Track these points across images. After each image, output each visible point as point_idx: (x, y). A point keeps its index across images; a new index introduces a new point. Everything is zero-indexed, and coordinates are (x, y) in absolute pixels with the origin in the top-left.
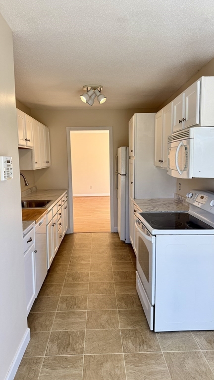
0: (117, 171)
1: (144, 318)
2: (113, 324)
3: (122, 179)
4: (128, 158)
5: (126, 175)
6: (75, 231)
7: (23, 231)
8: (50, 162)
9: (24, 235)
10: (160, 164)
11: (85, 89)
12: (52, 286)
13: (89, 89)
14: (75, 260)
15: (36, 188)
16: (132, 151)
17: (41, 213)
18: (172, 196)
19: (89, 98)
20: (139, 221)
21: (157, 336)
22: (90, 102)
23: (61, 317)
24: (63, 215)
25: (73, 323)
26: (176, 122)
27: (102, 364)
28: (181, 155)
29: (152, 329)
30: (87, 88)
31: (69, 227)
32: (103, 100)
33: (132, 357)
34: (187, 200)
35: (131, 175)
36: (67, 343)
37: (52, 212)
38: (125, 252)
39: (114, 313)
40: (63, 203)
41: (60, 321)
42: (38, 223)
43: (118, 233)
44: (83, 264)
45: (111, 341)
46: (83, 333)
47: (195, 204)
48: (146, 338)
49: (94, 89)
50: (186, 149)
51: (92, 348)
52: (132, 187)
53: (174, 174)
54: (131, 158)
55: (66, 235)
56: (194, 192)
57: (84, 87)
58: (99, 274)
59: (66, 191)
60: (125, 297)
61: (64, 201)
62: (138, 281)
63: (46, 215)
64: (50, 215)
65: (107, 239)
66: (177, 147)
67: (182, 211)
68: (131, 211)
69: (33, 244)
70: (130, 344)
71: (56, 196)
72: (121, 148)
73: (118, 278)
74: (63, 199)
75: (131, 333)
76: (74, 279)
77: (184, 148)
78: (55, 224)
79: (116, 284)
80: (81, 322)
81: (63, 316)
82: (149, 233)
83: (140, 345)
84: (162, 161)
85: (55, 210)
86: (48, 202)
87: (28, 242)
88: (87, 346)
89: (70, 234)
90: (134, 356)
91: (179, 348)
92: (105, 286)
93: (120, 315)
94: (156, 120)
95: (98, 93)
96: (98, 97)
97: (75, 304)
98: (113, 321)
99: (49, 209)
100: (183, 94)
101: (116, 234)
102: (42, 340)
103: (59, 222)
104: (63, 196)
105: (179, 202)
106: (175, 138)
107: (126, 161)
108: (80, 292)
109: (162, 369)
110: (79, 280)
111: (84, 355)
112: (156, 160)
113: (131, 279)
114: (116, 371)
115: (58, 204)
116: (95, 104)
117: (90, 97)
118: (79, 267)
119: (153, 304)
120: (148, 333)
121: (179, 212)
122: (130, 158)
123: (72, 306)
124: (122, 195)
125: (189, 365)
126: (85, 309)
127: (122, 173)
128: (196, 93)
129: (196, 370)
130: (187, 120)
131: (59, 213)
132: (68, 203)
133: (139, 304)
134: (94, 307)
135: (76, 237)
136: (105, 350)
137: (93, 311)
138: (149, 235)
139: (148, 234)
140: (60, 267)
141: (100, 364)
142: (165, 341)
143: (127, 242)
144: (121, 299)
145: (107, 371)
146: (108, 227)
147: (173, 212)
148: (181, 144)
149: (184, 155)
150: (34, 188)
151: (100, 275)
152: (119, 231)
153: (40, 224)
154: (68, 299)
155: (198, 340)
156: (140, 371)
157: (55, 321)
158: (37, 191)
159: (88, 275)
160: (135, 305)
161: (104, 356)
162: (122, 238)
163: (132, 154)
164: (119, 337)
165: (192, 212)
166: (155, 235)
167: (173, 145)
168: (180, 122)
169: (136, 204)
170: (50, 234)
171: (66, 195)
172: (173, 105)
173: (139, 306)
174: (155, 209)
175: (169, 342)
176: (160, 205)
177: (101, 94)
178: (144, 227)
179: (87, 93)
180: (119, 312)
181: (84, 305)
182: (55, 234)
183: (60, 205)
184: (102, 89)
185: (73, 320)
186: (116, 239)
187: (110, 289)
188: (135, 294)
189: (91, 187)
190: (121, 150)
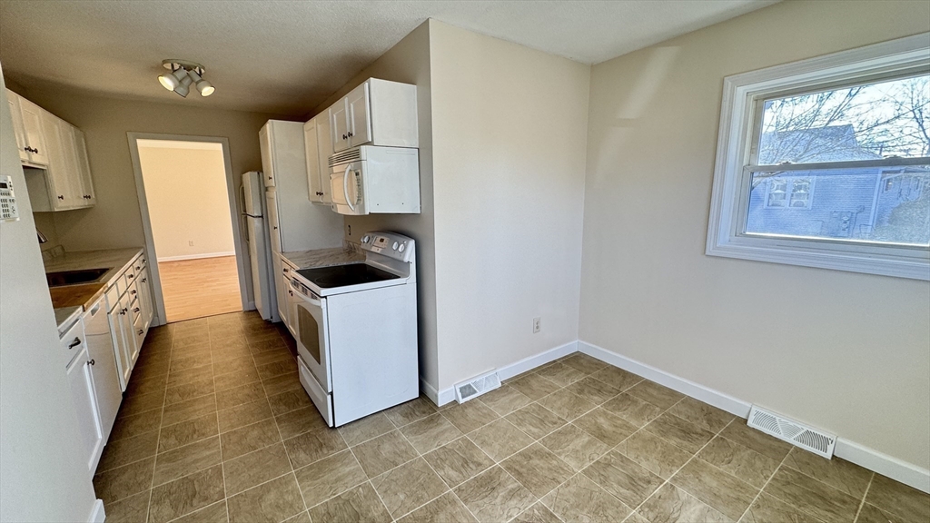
0: (245, 211)
1: (317, 416)
2: (270, 439)
3: (255, 225)
4: (264, 190)
5: (262, 217)
6: (169, 320)
7: (58, 324)
8: (93, 196)
9: (62, 335)
10: (319, 198)
11: (168, 66)
12: (137, 417)
13: (176, 67)
14: (179, 366)
15: (63, 249)
16: (270, 178)
17: (92, 292)
18: (340, 244)
19: (177, 83)
20: (296, 283)
21: (339, 431)
22: (182, 90)
23: (169, 460)
24: (140, 292)
25: (196, 461)
26: (338, 138)
27: (261, 498)
28: (351, 183)
29: (331, 425)
30: (173, 66)
31: (156, 314)
32: (207, 91)
33: (308, 470)
34: (363, 246)
35: (272, 216)
36: (190, 494)
37: (118, 290)
38: (274, 336)
39: (269, 423)
40: (137, 272)
41: (166, 467)
42: (89, 311)
43: (256, 310)
44: (197, 369)
45: (270, 463)
46: (218, 471)
47: (374, 249)
48: (324, 439)
49: (188, 68)
50: (357, 174)
51: (239, 483)
52: (276, 235)
53: (341, 210)
54: (269, 189)
55: (151, 330)
56: (371, 235)
57: (164, 62)
58: (233, 376)
59: (142, 251)
60: (283, 397)
61: (139, 268)
62: (302, 369)
63: (103, 296)
64: (113, 295)
65: (237, 324)
66: (344, 172)
67: (357, 262)
68: (278, 272)
69: (85, 348)
70: (302, 455)
71: (119, 260)
72: (248, 174)
73: (268, 373)
74: (136, 265)
75: (302, 441)
76: (182, 395)
77: (354, 174)
78: (126, 310)
79: (266, 383)
80: (213, 454)
81: (171, 457)
82: (315, 296)
83: (316, 451)
84: (321, 194)
85: (122, 285)
86: (103, 271)
87: (71, 346)
88: (229, 485)
89: (160, 326)
90: (311, 468)
91: (370, 436)
92: (246, 391)
93: (279, 423)
94: (306, 133)
95: (197, 78)
96: (197, 83)
97: (195, 431)
98: (270, 434)
99: (109, 284)
100: (346, 99)
101: (252, 312)
102: (134, 509)
103: (134, 307)
104: (136, 260)
105: (350, 251)
106: (339, 159)
107: (260, 194)
108: (199, 413)
109: (352, 468)
110: (195, 394)
111: (226, 499)
112: (312, 192)
113: (290, 370)
114: (286, 497)
115: (128, 274)
116: (192, 96)
117: (180, 81)
118: (191, 375)
119: (330, 391)
120: (326, 432)
121: (353, 263)
122: (266, 189)
123: (188, 436)
124: (258, 248)
125: (386, 449)
126: (217, 432)
127: (256, 214)
128: (364, 98)
129: (395, 453)
130: (354, 134)
131: (130, 289)
132: (149, 273)
133: (307, 399)
134: (232, 427)
135: (173, 329)
136: (262, 478)
137: (232, 432)
138: (316, 298)
139: (313, 297)
140: (148, 384)
141: (258, 499)
142: (351, 434)
143: (274, 321)
144: (278, 401)
145: (270, 504)
146: (238, 304)
147: (345, 264)
148: (349, 167)
149: (355, 183)
150: (58, 250)
151: (234, 378)
152: (259, 306)
153: (93, 312)
154: (178, 429)
155: (392, 418)
156: (323, 483)
157: (157, 470)
158: (65, 255)
159: (211, 383)
160: (301, 404)
161: (262, 486)
162: (265, 316)
163: (272, 183)
164: (284, 452)
165: (370, 262)
166: (326, 297)
167: (336, 169)
168: (345, 137)
169: (285, 259)
170: (118, 332)
171: (142, 258)
172: (331, 113)
173: (307, 402)
174: (318, 264)
175: (357, 433)
176: (325, 257)
177: (202, 80)
178: (305, 289)
179: (172, 74)
180: (277, 419)
181: (213, 428)
182: (128, 330)
183: (132, 276)
184: (203, 71)
185: (195, 457)
186: (255, 320)
187: (256, 392)
188: (298, 388)
189: (191, 244)
190: (249, 178)
